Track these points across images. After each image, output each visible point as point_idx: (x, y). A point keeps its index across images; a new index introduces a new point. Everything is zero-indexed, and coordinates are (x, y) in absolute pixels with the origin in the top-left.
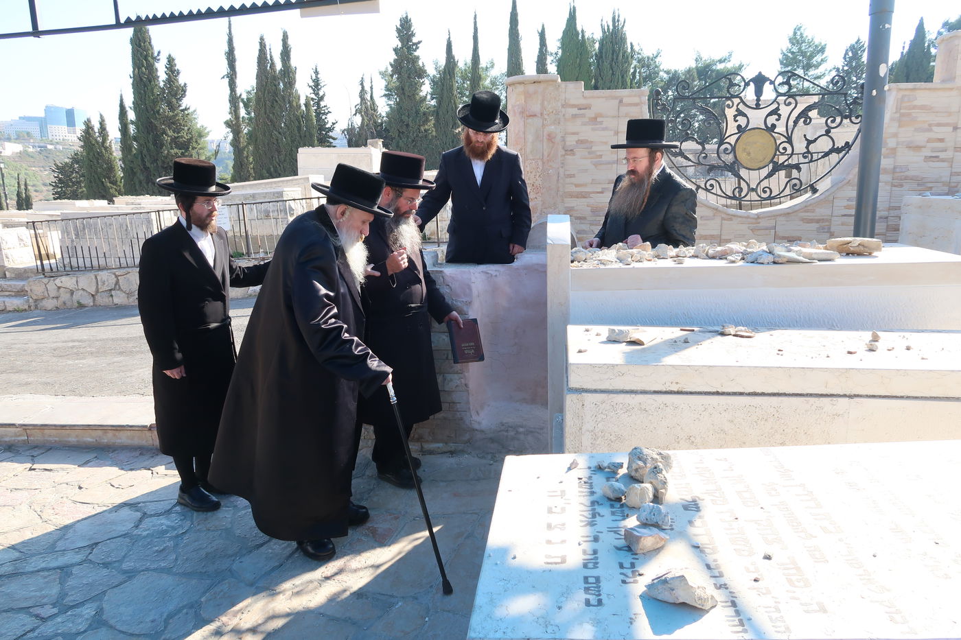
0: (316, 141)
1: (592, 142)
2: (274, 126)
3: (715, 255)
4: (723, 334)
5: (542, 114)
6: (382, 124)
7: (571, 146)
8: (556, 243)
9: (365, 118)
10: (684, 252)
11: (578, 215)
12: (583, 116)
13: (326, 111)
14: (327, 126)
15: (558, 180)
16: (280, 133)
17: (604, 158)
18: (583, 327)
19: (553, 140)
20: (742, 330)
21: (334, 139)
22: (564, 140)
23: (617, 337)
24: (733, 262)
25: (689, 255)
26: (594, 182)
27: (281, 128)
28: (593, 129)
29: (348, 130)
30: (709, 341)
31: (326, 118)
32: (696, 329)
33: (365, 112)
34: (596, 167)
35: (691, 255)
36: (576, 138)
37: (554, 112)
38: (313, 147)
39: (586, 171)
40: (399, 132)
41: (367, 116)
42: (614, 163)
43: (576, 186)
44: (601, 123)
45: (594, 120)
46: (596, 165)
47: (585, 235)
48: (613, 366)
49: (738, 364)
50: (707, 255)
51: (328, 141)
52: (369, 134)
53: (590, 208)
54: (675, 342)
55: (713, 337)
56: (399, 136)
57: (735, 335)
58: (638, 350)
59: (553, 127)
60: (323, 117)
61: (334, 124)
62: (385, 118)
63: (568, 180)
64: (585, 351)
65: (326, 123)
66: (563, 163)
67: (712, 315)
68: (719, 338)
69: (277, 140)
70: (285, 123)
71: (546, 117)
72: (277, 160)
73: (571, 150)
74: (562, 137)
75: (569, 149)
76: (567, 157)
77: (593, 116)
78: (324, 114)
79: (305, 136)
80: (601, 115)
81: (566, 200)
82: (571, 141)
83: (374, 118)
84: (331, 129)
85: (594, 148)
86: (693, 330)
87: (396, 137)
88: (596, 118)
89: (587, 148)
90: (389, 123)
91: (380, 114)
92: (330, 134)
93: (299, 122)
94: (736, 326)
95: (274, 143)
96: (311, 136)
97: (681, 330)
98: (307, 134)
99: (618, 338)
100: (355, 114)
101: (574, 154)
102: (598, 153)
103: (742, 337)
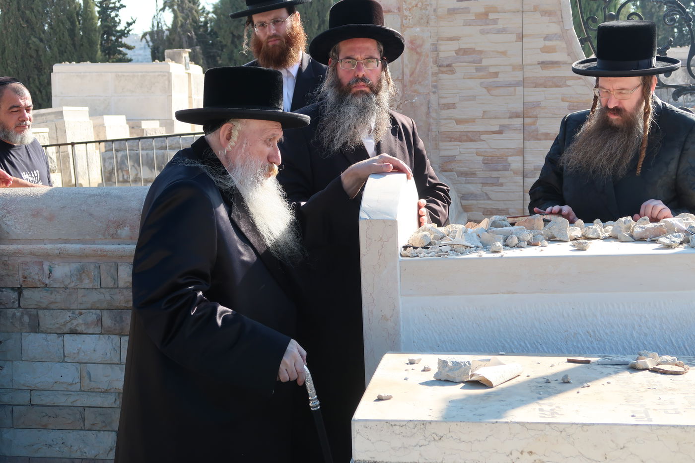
0: (99, 52)
1: (481, 52)
2: (33, 29)
3: (644, 236)
4: (634, 368)
5: (399, 9)
6: (206, 23)
7: (447, 58)
8: (374, 217)
9: (179, 14)
10: (595, 231)
11: (462, 169)
12: (466, 11)
13: (118, 5)
14: (118, 28)
15: (428, 113)
16: (41, 40)
17: (501, 78)
18: (405, 357)
19: (418, 50)
20: (668, 362)
21: (129, 48)
22: (435, 49)
23: (450, 374)
24: (669, 247)
25: (602, 236)
26: (486, 115)
27: (44, 31)
28: (483, 32)
29: (151, 34)
30: (605, 380)
31: (117, 16)
32: (592, 359)
33: (179, 6)
34: (488, 91)
35: (607, 235)
36: (455, 46)
37: (420, 5)
38: (93, 60)
39: (473, 98)
40: (234, 36)
41: (182, 12)
42: (516, 85)
43: (459, 122)
44: (495, 21)
45: (484, 17)
46: (488, 88)
47: (474, 202)
48: (424, 423)
49: (633, 421)
50: (632, 236)
51: (120, 52)
52: (184, 39)
53: (481, 158)
54: (548, 382)
55: (616, 372)
56: (233, 42)
57: (654, 371)
58: (477, 397)
59: (418, 29)
60: (113, 14)
61: (129, 24)
62: (210, 15)
63: (445, 113)
64: (389, 398)
65: (116, 24)
66: (435, 87)
67: (635, 334)
68: (626, 375)
69: (37, 51)
70: (50, 25)
71: (406, 13)
72: (37, 82)
73: (448, 66)
74: (433, 44)
75: (445, 63)
76: (441, 76)
77: (482, 10)
78: (114, 9)
79: (82, 45)
80: (494, 10)
81: (443, 145)
82: (447, 50)
83: (192, 14)
84: (123, 34)
85: (485, 62)
86: (588, 362)
87: (229, 44)
88: (486, 14)
89: (474, 62)
90: (218, 22)
91: (204, 8)
92: (124, 40)
93: (73, 23)
94: (661, 354)
95: (31, 57)
96: (92, 43)
97: (570, 361)
98: (85, 40)
99: (452, 375)
100: (163, 9)
101: (453, 72)
102: (492, 70)
103: (664, 372)
